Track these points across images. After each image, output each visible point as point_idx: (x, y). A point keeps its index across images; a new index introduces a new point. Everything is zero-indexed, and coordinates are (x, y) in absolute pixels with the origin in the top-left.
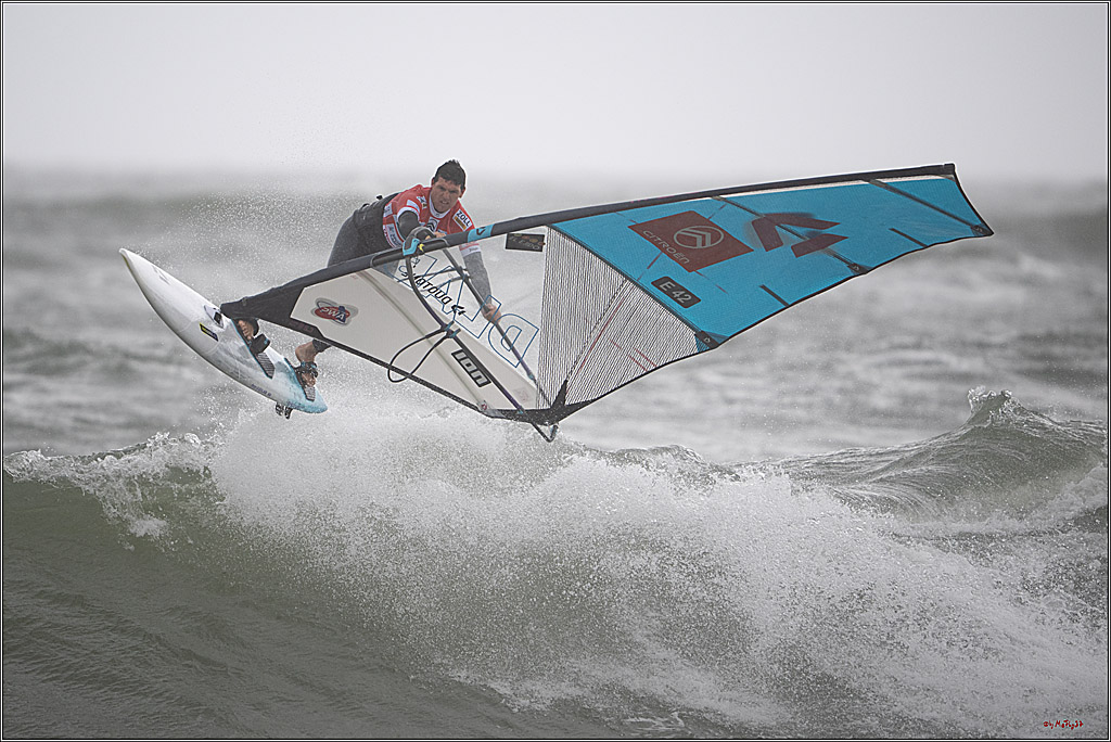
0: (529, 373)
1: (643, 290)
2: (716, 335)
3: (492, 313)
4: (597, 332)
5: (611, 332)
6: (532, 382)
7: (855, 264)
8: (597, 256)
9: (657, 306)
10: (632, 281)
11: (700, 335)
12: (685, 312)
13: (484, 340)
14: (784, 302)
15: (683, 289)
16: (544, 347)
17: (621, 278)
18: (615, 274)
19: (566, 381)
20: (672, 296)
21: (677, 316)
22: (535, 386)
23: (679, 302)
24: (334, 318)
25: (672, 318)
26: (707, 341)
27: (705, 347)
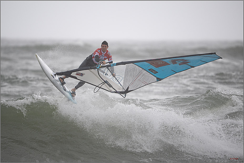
0: (121, 85)
1: (146, 71)
2: (161, 78)
3: (114, 75)
4: (136, 78)
5: (139, 78)
6: (121, 87)
7: (192, 66)
8: (137, 65)
9: (149, 74)
10: (144, 69)
11: (158, 78)
12: (155, 75)
13: (112, 80)
14: (176, 72)
15: (155, 71)
16: (124, 81)
17: (142, 69)
18: (141, 68)
19: (129, 87)
20: (152, 72)
21: (153, 75)
22: (122, 87)
23: (154, 73)
24: (80, 75)
25: (152, 75)
26: (159, 79)
27: (158, 80)
